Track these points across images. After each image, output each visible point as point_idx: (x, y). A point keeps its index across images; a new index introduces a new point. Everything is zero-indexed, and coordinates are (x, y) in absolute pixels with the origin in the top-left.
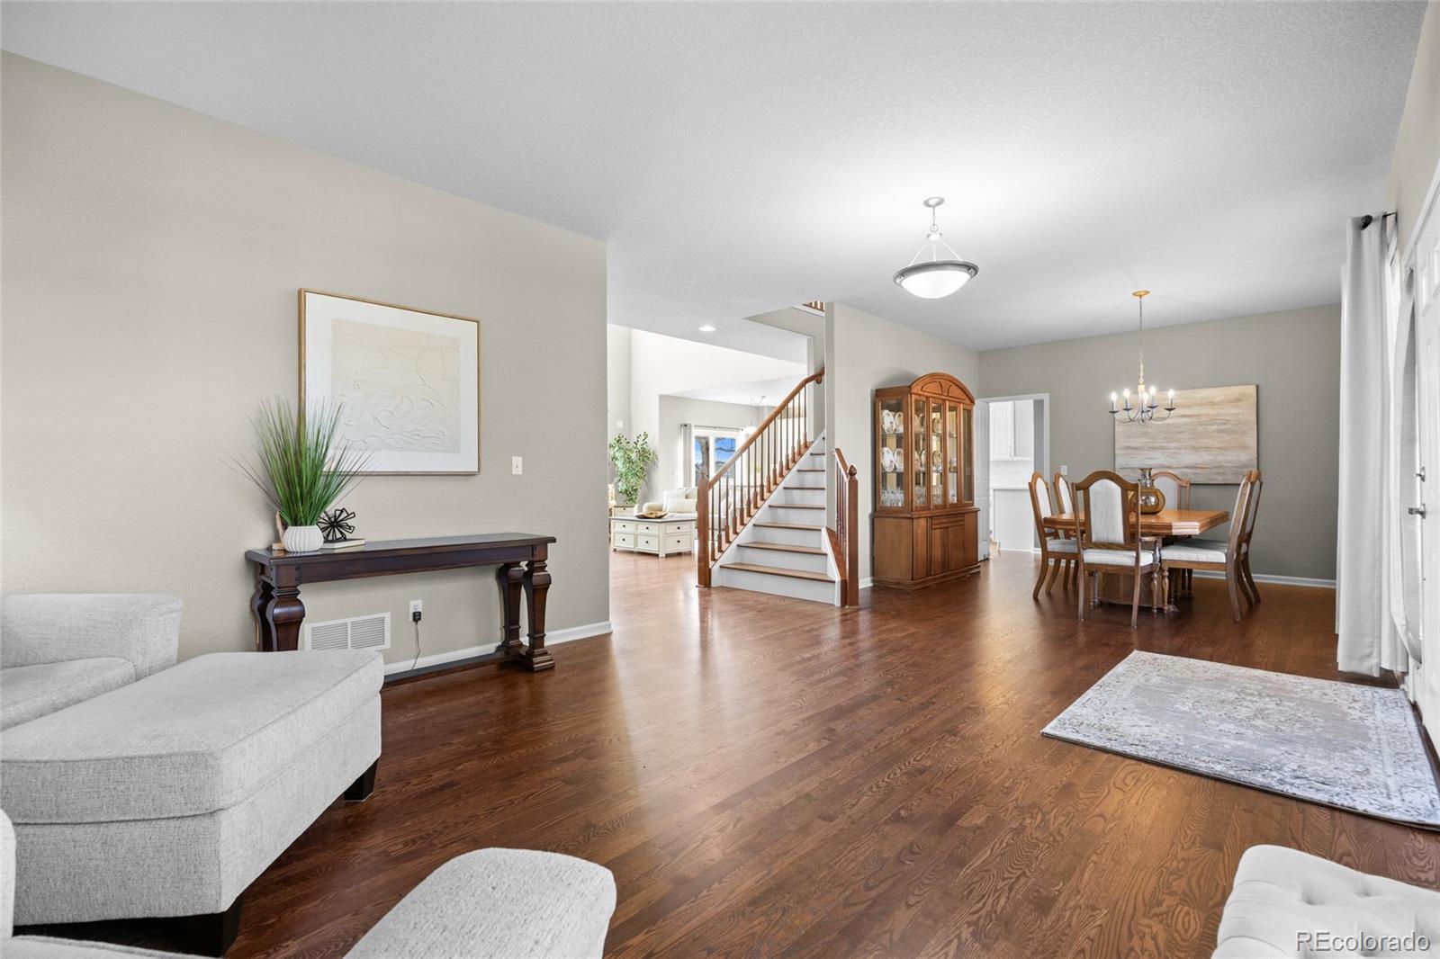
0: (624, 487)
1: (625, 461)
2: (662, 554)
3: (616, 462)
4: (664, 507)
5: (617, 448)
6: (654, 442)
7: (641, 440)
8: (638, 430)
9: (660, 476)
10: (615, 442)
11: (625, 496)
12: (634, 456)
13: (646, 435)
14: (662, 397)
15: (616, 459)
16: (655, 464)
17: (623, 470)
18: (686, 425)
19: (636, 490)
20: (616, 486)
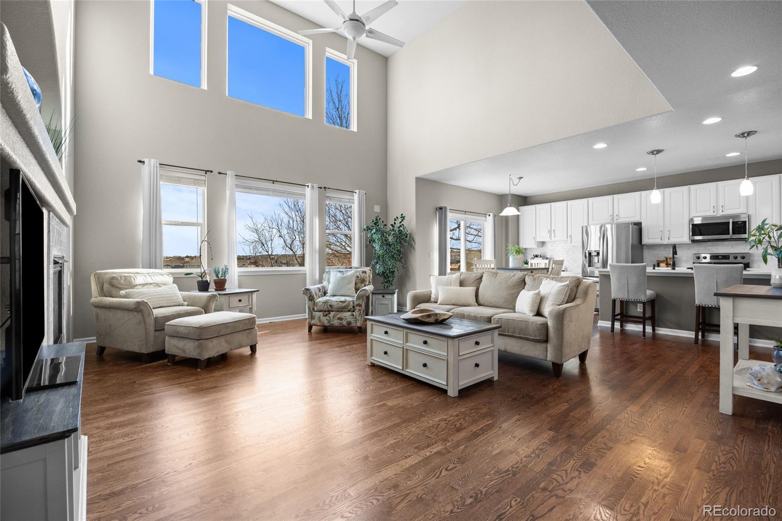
0: (382, 269)
1: (382, 242)
2: (452, 392)
3: (374, 245)
4: (433, 296)
5: (374, 231)
6: (411, 224)
7: (397, 222)
8: (394, 213)
9: (417, 260)
10: (372, 224)
11: (382, 279)
12: (390, 239)
13: (403, 218)
14: (419, 180)
15: (374, 241)
16: (411, 246)
17: (381, 252)
18: (441, 208)
19: (393, 272)
20: (374, 268)
